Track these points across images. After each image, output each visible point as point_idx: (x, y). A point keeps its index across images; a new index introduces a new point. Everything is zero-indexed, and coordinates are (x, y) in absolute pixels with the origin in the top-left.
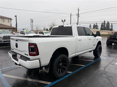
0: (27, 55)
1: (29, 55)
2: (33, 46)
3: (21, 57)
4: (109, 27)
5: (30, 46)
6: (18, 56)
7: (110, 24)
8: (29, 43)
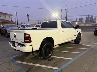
0: (23, 42)
1: (24, 42)
2: (27, 36)
3: (18, 44)
4: (93, 20)
5: (25, 36)
6: (16, 44)
7: (94, 18)
8: (24, 34)
